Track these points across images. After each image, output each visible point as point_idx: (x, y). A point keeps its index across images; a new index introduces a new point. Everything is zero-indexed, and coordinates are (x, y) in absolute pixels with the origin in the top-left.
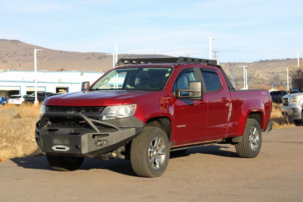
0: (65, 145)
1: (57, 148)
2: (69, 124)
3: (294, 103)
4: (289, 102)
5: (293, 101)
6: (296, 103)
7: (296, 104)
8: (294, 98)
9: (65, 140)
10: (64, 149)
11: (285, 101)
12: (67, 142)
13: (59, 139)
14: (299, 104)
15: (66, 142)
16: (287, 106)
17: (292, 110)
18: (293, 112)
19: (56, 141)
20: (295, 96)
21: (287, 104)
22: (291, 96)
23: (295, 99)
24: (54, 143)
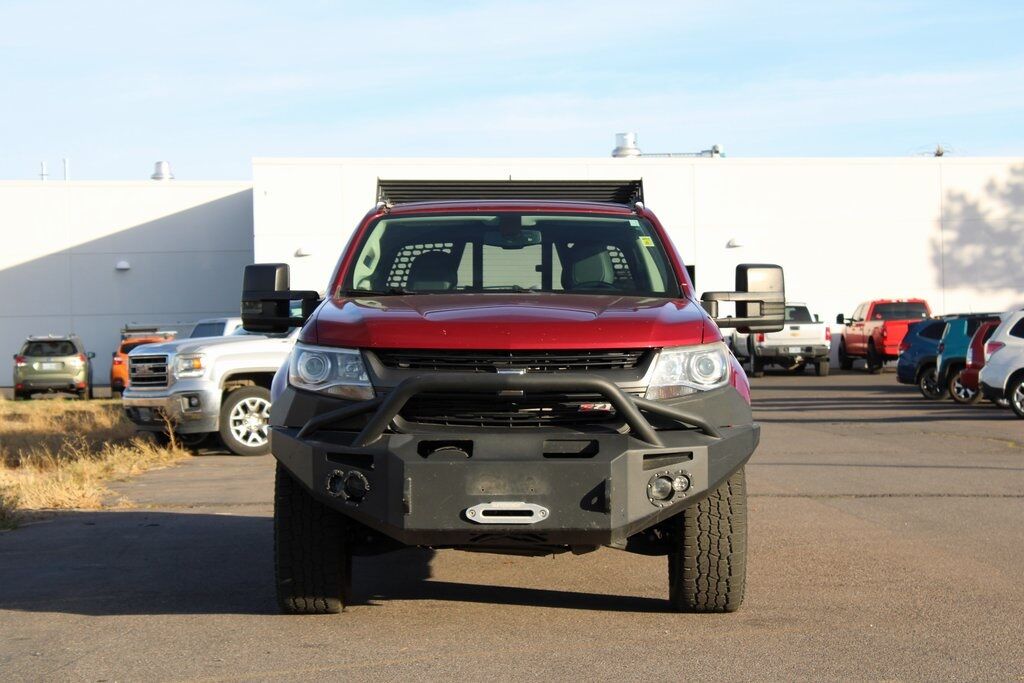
0: (529, 500)
1: (486, 513)
2: (495, 418)
3: (194, 374)
4: (172, 372)
5: (186, 365)
6: (200, 373)
7: (203, 379)
8: (189, 355)
9: (530, 479)
10: (529, 513)
11: (150, 369)
12: (540, 486)
13: (498, 478)
14: (212, 379)
15: (531, 486)
16: (165, 385)
17: (186, 400)
18: (187, 407)
19: (481, 486)
20: (196, 348)
21: (164, 378)
22: (180, 349)
23: (198, 359)
24: (475, 494)
